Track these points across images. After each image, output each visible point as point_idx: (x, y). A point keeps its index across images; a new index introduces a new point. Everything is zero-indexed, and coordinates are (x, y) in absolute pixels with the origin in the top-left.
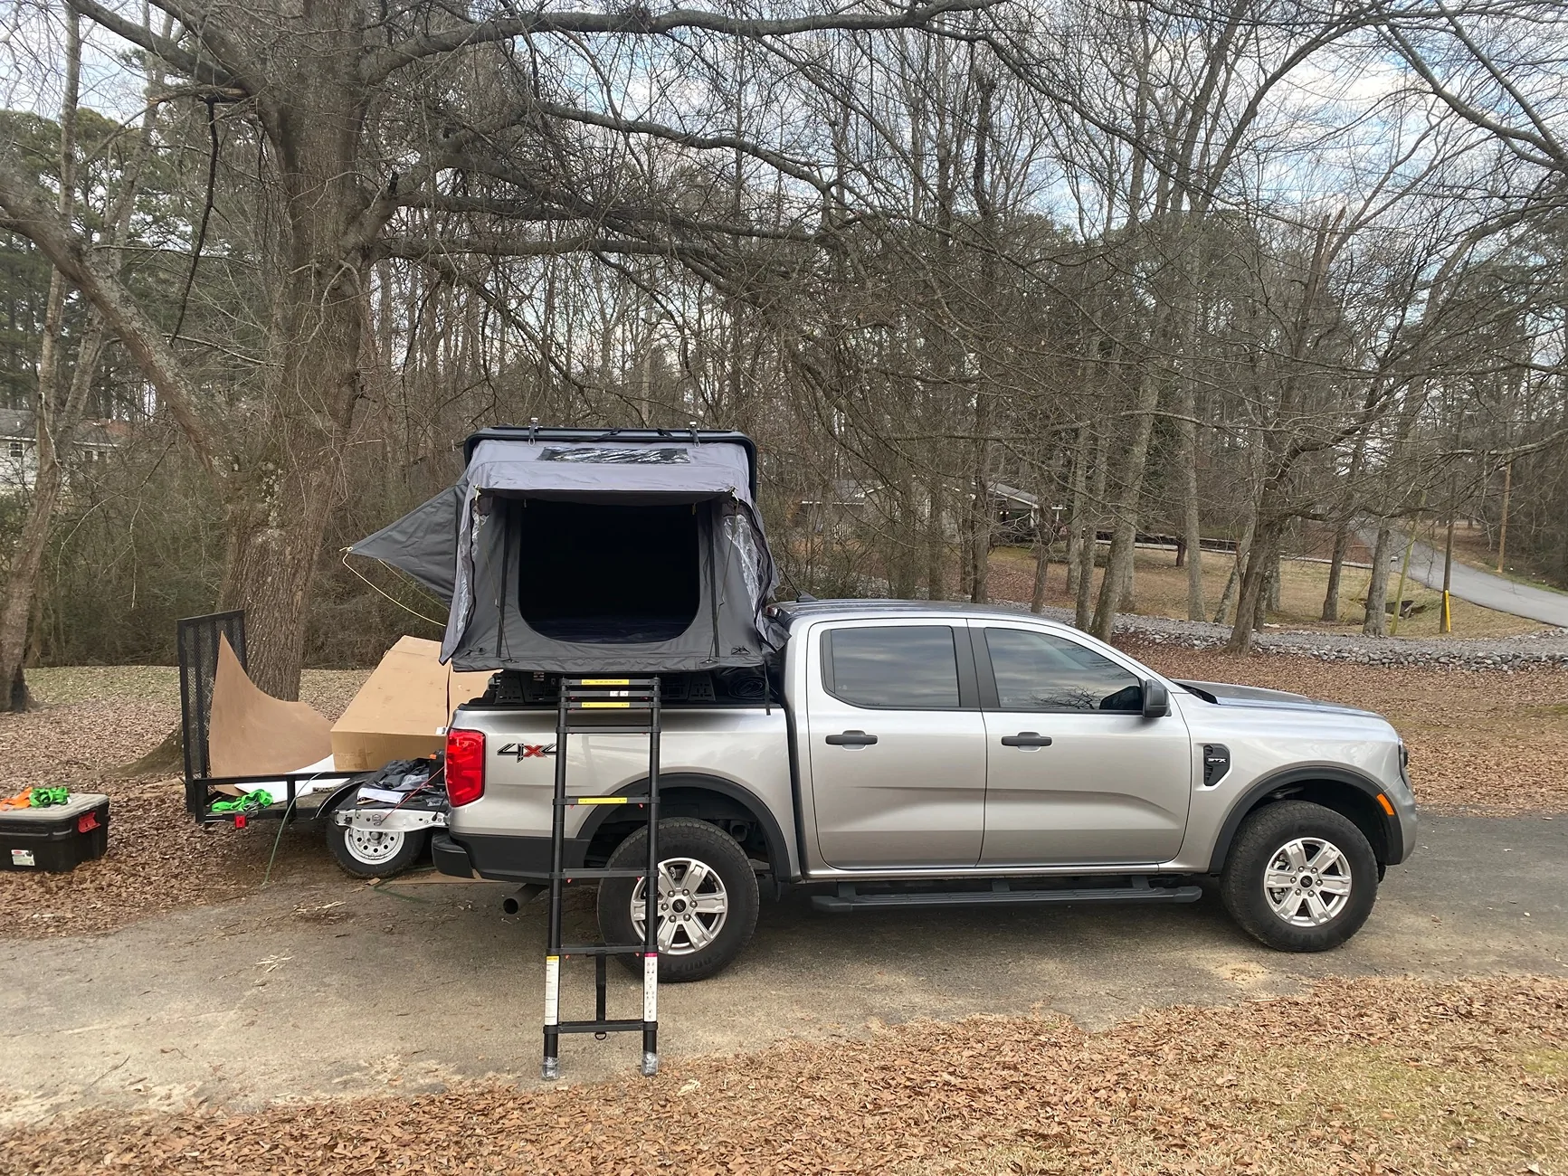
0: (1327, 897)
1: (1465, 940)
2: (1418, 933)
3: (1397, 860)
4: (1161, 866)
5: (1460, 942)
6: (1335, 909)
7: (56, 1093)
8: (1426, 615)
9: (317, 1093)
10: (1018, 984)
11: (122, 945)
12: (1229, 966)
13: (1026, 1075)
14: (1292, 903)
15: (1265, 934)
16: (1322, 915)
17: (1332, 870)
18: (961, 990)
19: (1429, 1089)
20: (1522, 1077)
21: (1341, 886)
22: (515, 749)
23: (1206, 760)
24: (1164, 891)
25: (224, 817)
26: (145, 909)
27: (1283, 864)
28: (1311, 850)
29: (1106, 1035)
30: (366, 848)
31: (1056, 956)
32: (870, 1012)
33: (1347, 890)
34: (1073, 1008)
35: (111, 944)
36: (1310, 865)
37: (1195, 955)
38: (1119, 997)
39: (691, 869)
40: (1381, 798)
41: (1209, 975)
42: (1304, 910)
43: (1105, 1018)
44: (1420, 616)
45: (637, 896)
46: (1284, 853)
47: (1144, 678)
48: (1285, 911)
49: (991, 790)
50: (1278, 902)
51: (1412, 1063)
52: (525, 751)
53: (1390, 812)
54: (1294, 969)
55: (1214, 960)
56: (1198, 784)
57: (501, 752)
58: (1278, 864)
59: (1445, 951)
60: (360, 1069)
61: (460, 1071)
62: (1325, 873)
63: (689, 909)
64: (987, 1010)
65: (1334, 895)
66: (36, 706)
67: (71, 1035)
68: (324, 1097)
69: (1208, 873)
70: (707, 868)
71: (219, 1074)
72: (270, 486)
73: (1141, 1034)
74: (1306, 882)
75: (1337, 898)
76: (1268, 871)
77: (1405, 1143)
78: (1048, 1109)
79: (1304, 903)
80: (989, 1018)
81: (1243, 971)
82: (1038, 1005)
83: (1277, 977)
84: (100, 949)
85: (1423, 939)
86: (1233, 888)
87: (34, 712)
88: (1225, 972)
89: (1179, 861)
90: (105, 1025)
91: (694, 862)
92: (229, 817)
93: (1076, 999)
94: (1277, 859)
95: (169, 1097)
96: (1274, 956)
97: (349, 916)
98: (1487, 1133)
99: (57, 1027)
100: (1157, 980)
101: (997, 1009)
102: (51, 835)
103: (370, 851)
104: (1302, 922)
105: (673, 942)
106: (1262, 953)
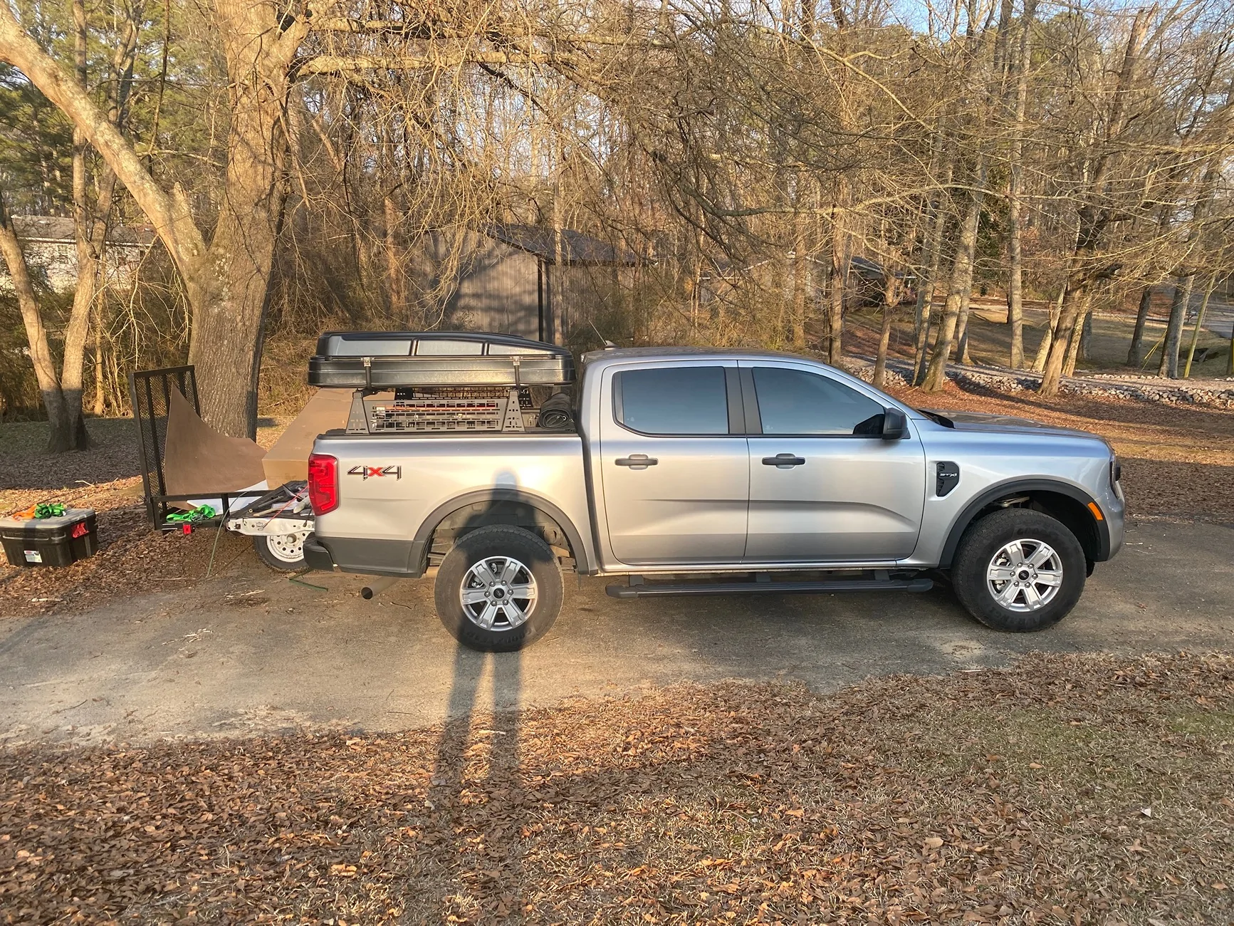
0: (1041, 588)
1: (1163, 623)
2: (1123, 617)
3: (1105, 557)
4: (899, 562)
5: (1156, 624)
6: (1048, 597)
7: (8, 731)
8: (1216, 361)
9: (198, 733)
10: (771, 655)
11: (90, 621)
12: (953, 644)
13: (754, 728)
14: (1010, 593)
15: (986, 618)
16: (1035, 603)
17: (1047, 566)
18: (722, 658)
19: (1081, 744)
20: (1166, 736)
21: (1053, 579)
22: (361, 470)
23: (938, 474)
24: (901, 582)
25: (177, 525)
26: (116, 595)
27: (1004, 560)
28: (1029, 550)
29: (830, 698)
30: (284, 549)
31: (809, 634)
32: (644, 676)
33: (1059, 582)
34: (810, 676)
35: (82, 621)
36: (1027, 562)
37: (927, 634)
38: (852, 668)
39: (507, 564)
40: (1091, 506)
41: (931, 650)
42: (1021, 598)
43: (835, 683)
44: (1211, 361)
45: (465, 586)
46: (1005, 552)
47: (888, 406)
48: (1004, 599)
49: (753, 501)
50: (999, 592)
51: (1074, 723)
52: (369, 472)
53: (1099, 518)
54: (1006, 645)
55: (941, 638)
56: (930, 495)
57: (350, 473)
58: (1000, 561)
59: (1141, 632)
60: (236, 715)
61: (311, 718)
62: (1040, 568)
63: (507, 596)
64: (740, 675)
65: (1048, 586)
66: (96, 445)
67: (31, 688)
68: (202, 736)
69: (938, 568)
70: (520, 564)
71: (130, 718)
72: (222, 268)
73: (859, 697)
74: (1024, 576)
75: (1050, 588)
76: (991, 566)
77: (1042, 788)
78: (762, 755)
79: (1021, 592)
80: (740, 682)
81: (963, 647)
82: (782, 672)
83: (991, 653)
84: (73, 624)
85: (1126, 623)
86: (961, 580)
87: (93, 450)
88: (948, 648)
89: (915, 558)
90: (58, 681)
91: (509, 559)
92: (179, 526)
93: (816, 668)
94: (999, 556)
95: (89, 734)
96: (994, 635)
97: (264, 601)
98: (1116, 781)
99: (23, 682)
100: (888, 653)
101: (749, 675)
102: (50, 540)
103: (288, 552)
104: (1019, 608)
105: (495, 621)
106: (984, 633)
